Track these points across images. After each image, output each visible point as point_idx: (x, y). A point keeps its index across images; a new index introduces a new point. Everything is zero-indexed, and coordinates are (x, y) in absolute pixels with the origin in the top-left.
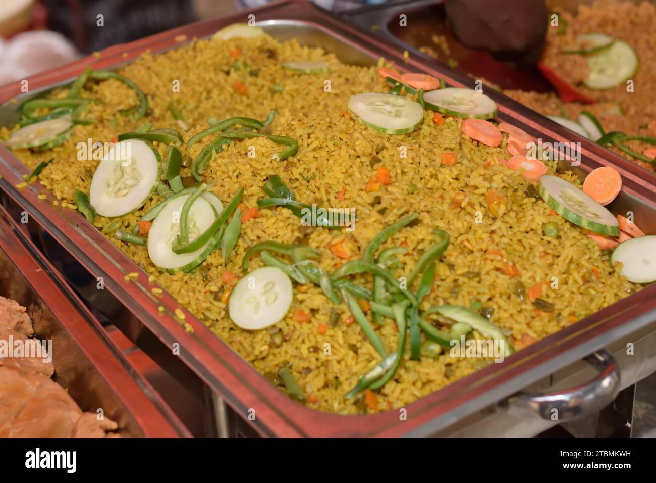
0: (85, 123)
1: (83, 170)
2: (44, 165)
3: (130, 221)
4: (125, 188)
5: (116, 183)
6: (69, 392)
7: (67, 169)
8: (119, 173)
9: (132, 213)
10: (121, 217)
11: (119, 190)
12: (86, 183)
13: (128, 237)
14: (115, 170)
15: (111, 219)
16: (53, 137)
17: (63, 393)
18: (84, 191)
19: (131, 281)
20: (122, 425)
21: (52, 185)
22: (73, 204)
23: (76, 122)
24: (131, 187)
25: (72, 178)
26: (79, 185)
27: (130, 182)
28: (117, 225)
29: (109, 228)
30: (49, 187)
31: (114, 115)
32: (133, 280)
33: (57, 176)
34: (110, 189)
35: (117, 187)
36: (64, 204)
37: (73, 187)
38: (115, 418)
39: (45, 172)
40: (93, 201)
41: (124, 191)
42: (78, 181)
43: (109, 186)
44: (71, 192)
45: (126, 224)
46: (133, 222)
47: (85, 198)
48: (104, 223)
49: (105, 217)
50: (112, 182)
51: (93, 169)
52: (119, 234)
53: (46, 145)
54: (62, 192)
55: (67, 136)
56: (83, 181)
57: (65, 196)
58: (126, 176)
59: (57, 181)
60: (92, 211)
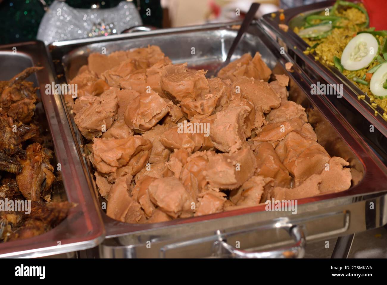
0: (339, 28)
1: (339, 47)
2: (318, 44)
3: (361, 74)
4: (360, 57)
5: (355, 55)
6: (325, 148)
7: (330, 46)
8: (357, 50)
9: (363, 69)
10: (357, 71)
11: (357, 58)
12: (340, 54)
13: (360, 80)
14: (355, 48)
15: (352, 71)
16: (322, 33)
17: (322, 148)
18: (338, 57)
19: (361, 99)
20: (352, 164)
21: (322, 53)
22: (333, 63)
23: (334, 27)
24: (363, 57)
25: (333, 50)
26: (336, 54)
27: (363, 54)
28: (354, 75)
29: (350, 76)
30: (320, 54)
31: (354, 26)
32: (362, 99)
33: (325, 49)
34: (352, 57)
35: (356, 56)
36: (328, 63)
37: (333, 55)
38: (349, 161)
39: (319, 47)
40: (343, 62)
41: (359, 59)
42: (336, 52)
43: (351, 56)
44: (331, 57)
45: (359, 75)
46: (363, 74)
47: (339, 61)
48: (348, 73)
49: (348, 70)
50: (353, 54)
51: (343, 48)
52: (355, 79)
53: (318, 37)
54: (327, 57)
55: (329, 34)
56: (338, 52)
57: (328, 59)
58: (361, 51)
59: (325, 51)
60: (342, 67)
